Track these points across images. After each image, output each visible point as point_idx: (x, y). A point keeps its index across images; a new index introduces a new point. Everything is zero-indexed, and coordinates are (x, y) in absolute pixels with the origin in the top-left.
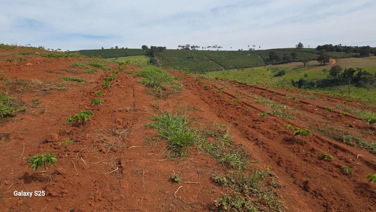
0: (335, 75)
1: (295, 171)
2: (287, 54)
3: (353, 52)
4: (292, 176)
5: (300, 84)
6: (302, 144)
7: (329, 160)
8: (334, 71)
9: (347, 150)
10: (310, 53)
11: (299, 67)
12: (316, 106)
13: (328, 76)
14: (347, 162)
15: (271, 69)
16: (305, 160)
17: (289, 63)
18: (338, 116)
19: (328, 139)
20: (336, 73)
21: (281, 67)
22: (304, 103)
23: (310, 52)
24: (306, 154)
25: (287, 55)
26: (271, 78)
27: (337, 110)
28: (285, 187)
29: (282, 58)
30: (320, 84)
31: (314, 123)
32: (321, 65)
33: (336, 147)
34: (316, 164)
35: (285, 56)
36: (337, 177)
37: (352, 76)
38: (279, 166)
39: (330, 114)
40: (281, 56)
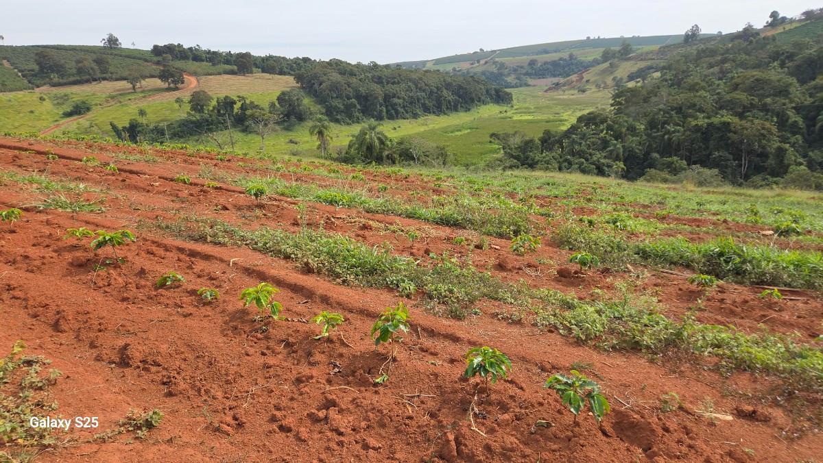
0: (201, 111)
1: (100, 331)
2: (86, 59)
3: (224, 63)
4: (93, 346)
5: (133, 132)
6: (116, 267)
7: (177, 285)
8: (198, 102)
9: (212, 256)
10: (140, 62)
11: (122, 92)
12: (157, 177)
13: (188, 113)
14: (212, 279)
15: (49, 98)
16: (124, 299)
17: (95, 83)
18: (201, 191)
19: (179, 243)
20: (202, 106)
21: (78, 93)
22: (131, 172)
23: (140, 59)
24: (126, 285)
25: (86, 63)
26: (57, 121)
27: (199, 181)
28: (68, 377)
29: (74, 71)
30: (176, 130)
31: (149, 214)
32: (169, 89)
33: (193, 254)
34: (148, 300)
35: (80, 65)
36: (191, 314)
37: (233, 112)
38: (58, 331)
39: (186, 189)
40: (71, 66)
